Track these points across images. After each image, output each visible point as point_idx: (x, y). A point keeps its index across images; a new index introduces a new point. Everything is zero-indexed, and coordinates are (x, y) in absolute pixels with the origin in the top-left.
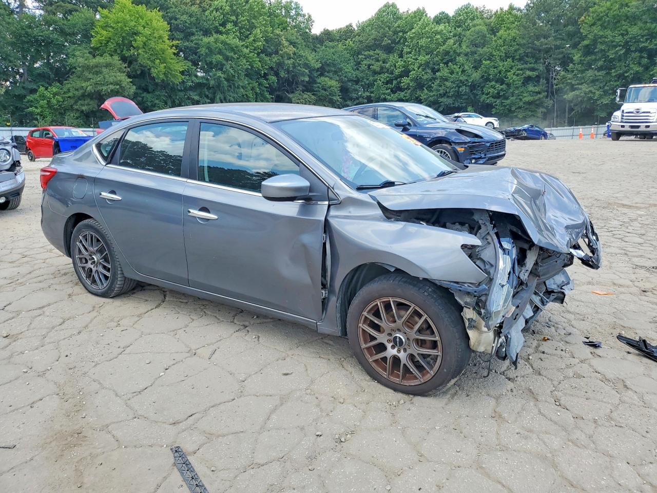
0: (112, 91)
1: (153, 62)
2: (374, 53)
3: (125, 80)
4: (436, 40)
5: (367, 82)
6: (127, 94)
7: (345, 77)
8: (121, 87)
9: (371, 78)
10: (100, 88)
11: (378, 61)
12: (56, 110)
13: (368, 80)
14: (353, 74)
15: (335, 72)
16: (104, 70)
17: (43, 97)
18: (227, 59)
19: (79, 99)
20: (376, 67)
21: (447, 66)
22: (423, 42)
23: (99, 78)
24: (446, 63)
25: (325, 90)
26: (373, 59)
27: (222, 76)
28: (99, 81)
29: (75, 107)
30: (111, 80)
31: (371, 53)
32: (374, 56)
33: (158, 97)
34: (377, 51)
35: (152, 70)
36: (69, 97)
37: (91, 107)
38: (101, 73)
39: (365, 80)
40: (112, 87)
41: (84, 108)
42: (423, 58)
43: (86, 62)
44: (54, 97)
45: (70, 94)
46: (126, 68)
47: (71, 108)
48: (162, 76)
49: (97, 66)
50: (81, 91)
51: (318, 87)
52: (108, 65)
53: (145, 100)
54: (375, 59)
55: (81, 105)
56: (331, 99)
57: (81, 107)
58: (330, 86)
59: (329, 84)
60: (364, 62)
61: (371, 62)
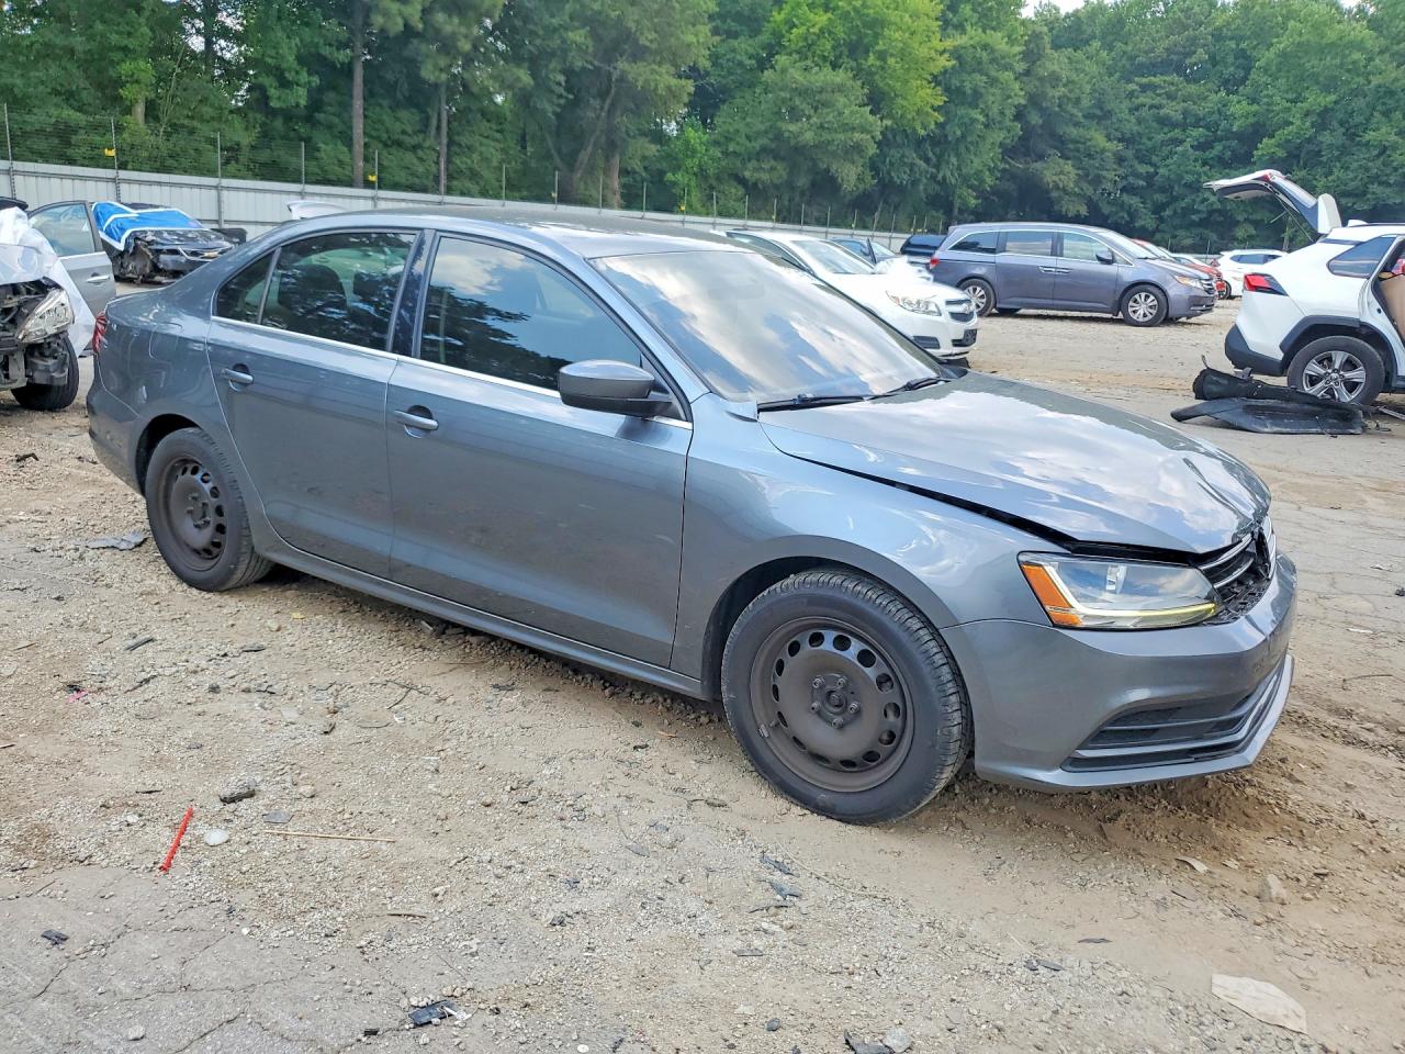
2: (1165, 81)
3: (877, 124)
4: (1354, 63)
5: (1149, 144)
7: (1116, 130)
9: (1160, 137)
10: (826, 136)
11: (1170, 97)
13: (1150, 139)
14: (1131, 126)
15: (1100, 119)
16: (841, 100)
17: (691, 151)
18: (993, 81)
19: (754, 157)
20: (1172, 110)
21: (1390, 121)
22: (1312, 64)
24: (1386, 114)
25: (1092, 157)
26: (1159, 95)
27: (981, 118)
28: (828, 122)
29: (745, 174)
31: (1156, 80)
32: (1163, 88)
34: (1175, 78)
36: (731, 153)
37: (773, 175)
39: (1144, 140)
41: (759, 177)
42: (1316, 99)
44: (707, 151)
50: (760, 142)
51: (1078, 150)
52: (840, 89)
54: (1166, 93)
55: (756, 170)
56: (1098, 176)
57: (756, 175)
58: (1103, 151)
59: (1102, 145)
60: (1142, 100)
61: (1157, 101)
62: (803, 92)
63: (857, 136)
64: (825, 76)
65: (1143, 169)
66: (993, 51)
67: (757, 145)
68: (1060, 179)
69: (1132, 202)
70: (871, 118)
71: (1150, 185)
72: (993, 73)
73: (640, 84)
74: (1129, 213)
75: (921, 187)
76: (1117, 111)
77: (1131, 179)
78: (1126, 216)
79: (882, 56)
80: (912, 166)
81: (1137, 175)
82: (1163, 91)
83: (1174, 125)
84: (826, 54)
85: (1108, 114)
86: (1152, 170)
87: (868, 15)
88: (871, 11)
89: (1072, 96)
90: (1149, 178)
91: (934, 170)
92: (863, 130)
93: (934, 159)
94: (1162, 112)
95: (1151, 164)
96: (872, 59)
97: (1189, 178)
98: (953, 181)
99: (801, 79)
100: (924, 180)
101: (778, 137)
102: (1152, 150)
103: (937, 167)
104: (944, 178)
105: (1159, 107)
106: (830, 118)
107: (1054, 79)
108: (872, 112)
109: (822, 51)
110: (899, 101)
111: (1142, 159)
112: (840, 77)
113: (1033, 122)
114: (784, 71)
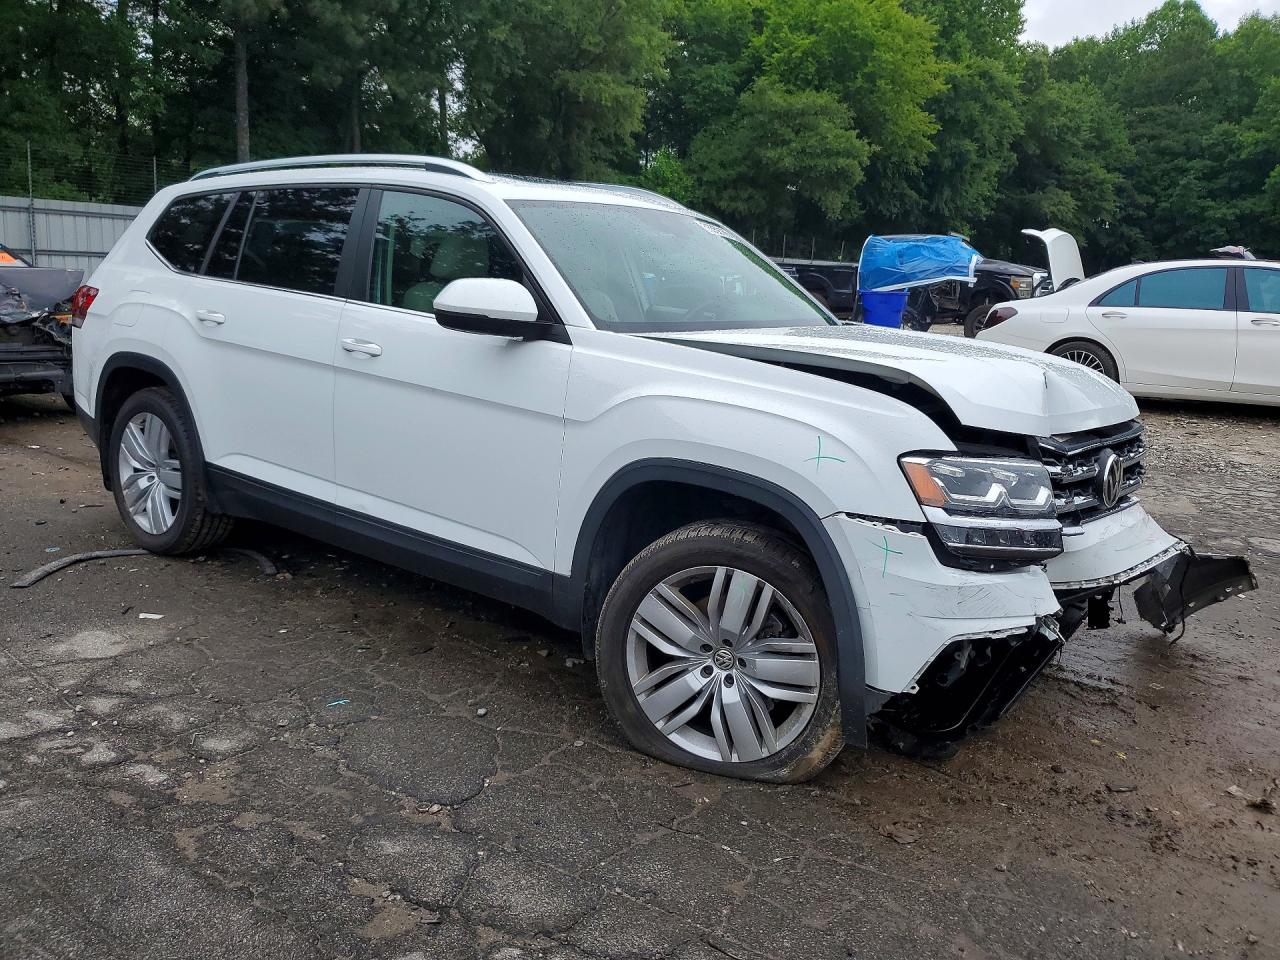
2: (1165, 111)
3: (865, 149)
5: (1149, 174)
7: (1116, 161)
9: (1161, 167)
10: (808, 162)
11: (1171, 126)
13: (1149, 170)
14: (1130, 154)
15: (1098, 150)
16: (825, 124)
18: (989, 109)
19: (727, 186)
20: (1173, 141)
23: (810, 140)
25: (1091, 188)
26: (1160, 125)
28: (811, 147)
29: (720, 204)
31: (1156, 109)
32: (1164, 117)
34: (1175, 107)
36: (707, 182)
37: (754, 204)
38: (812, 127)
39: (1144, 172)
41: (740, 207)
45: (709, 176)
50: (738, 170)
51: (1077, 181)
52: (824, 111)
54: (1167, 123)
55: (732, 199)
56: (1096, 206)
57: (733, 205)
58: (1102, 182)
59: (1102, 177)
60: (1141, 130)
61: (1157, 131)
62: (785, 116)
63: (842, 162)
64: (807, 99)
65: (1142, 200)
66: (991, 79)
67: (732, 173)
68: (1059, 210)
69: (1131, 233)
70: (858, 143)
71: (1151, 216)
72: (990, 101)
73: (581, 94)
74: (1128, 245)
75: (912, 219)
76: (1117, 141)
77: (1130, 210)
78: (1125, 246)
79: (871, 78)
80: (902, 197)
81: (1138, 207)
82: (1164, 120)
83: (1176, 155)
84: (810, 77)
85: (1106, 145)
86: (1152, 201)
87: (855, 36)
88: (859, 32)
89: (1072, 125)
90: (1150, 209)
91: (926, 202)
92: (848, 154)
93: (926, 189)
94: (1163, 143)
95: (1154, 195)
96: (859, 82)
97: (1192, 210)
98: (947, 213)
99: (781, 101)
100: (916, 212)
101: (757, 163)
102: (1154, 181)
103: (929, 197)
104: (937, 209)
105: (1159, 137)
106: (812, 142)
107: (1054, 108)
108: (859, 137)
109: (806, 74)
110: (890, 126)
111: (1142, 191)
112: (824, 99)
113: (1030, 152)
114: (762, 92)
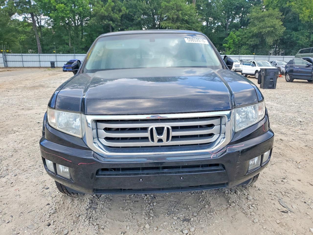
0: (268, 31)
1: (301, 9)
3: (279, 24)
6: (278, 33)
8: (275, 28)
10: (261, 30)
12: (237, 45)
17: (231, 38)
19: (250, 38)
23: (261, 24)
28: (262, 26)
29: (247, 42)
30: (269, 25)
33: (302, 34)
35: (300, 15)
36: (245, 37)
37: (255, 42)
38: (263, 21)
40: (268, 29)
41: (251, 43)
43: (257, 15)
44: (237, 37)
45: (246, 36)
46: (282, 16)
47: (245, 44)
48: (306, 19)
49: (262, 17)
50: (252, 33)
52: (270, 16)
53: (292, 36)
